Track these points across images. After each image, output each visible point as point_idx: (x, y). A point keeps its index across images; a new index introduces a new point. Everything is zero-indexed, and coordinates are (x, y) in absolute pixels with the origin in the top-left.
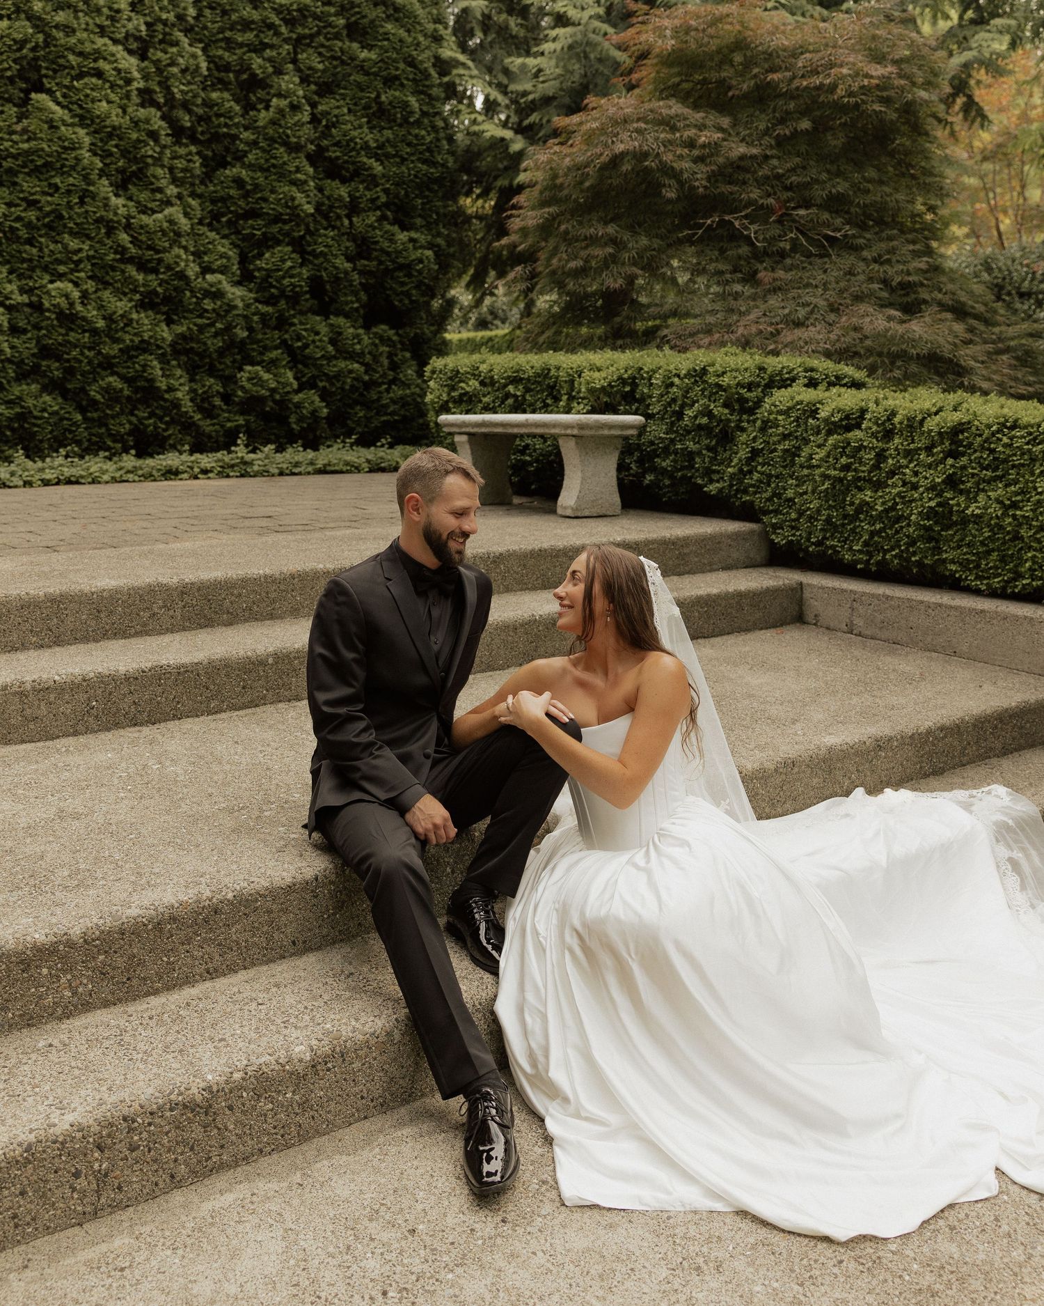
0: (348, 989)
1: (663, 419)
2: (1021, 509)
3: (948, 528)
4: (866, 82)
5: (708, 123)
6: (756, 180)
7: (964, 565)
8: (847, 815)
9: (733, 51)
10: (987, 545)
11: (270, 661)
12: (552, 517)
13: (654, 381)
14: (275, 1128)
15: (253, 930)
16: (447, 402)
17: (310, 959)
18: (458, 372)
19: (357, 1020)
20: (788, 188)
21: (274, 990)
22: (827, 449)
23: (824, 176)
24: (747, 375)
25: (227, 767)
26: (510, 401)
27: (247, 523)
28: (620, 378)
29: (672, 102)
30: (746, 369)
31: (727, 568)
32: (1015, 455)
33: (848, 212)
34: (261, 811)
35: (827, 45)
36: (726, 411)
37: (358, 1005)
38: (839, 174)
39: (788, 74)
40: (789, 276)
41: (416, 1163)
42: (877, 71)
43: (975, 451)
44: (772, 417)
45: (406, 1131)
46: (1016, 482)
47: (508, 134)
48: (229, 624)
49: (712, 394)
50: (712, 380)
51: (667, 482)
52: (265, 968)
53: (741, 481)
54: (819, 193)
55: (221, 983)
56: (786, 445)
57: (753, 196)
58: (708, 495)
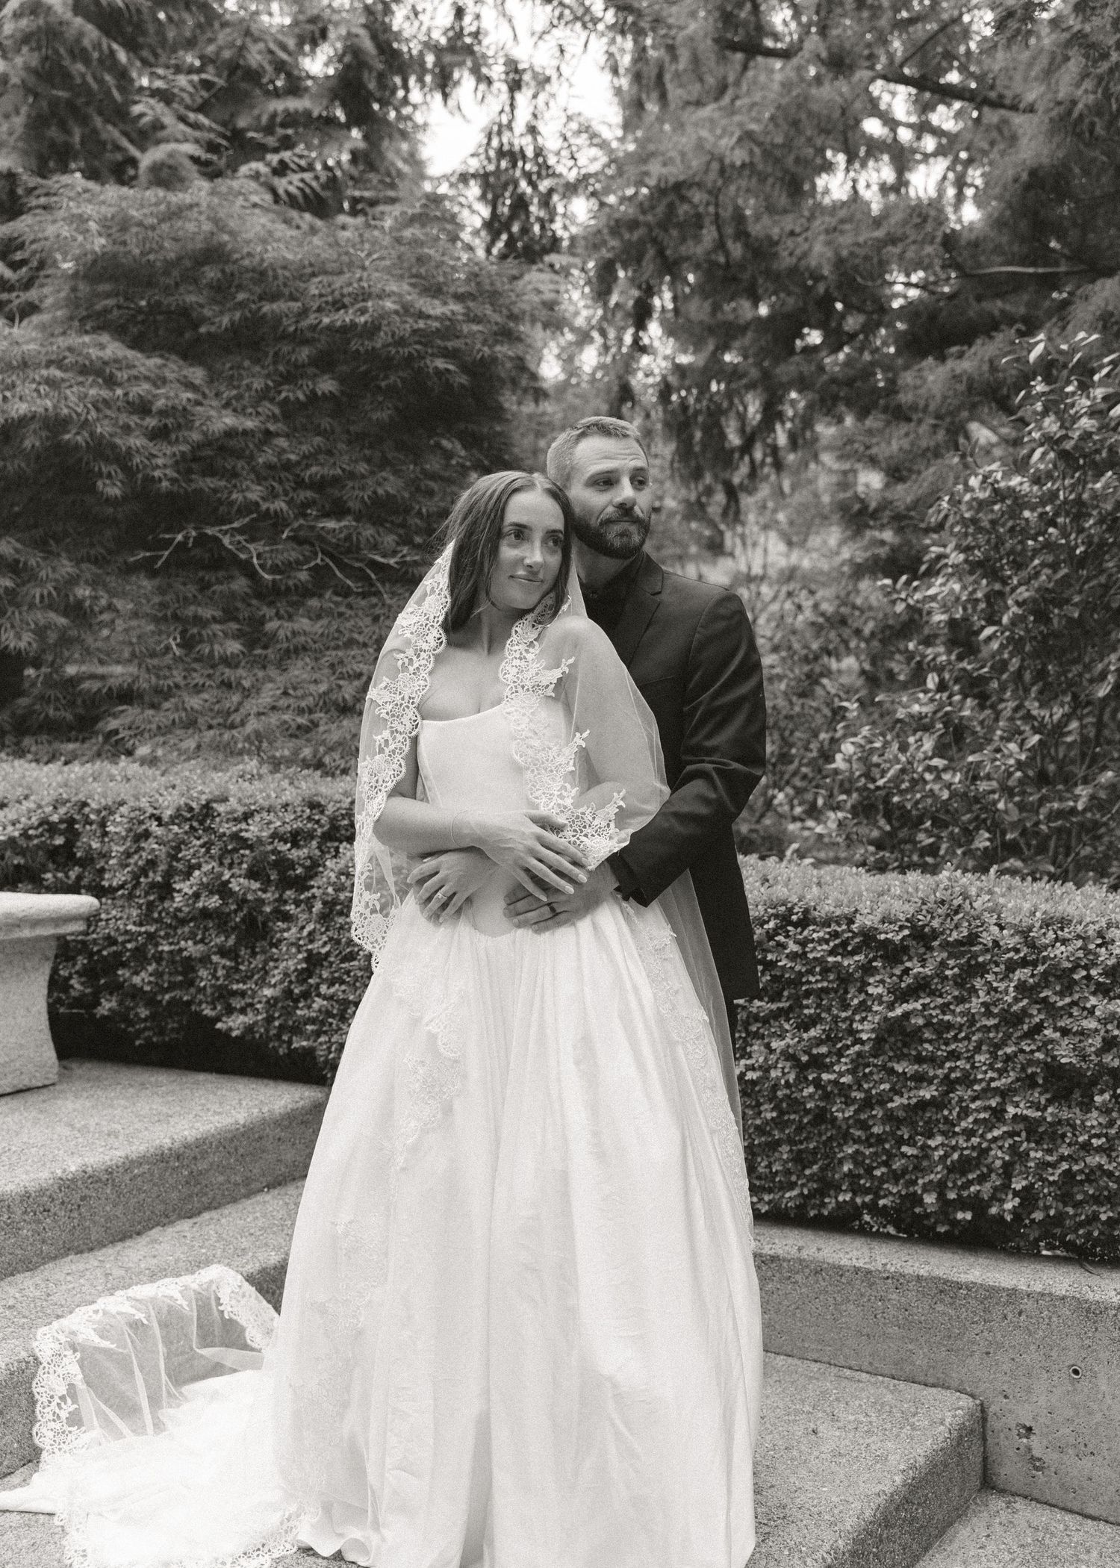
1: (131, 896)
2: (828, 1068)
4: (421, 324)
5: (170, 376)
6: (253, 470)
9: (202, 264)
10: (769, 1134)
13: (111, 828)
20: (300, 484)
23: (362, 468)
24: (289, 817)
28: (44, 822)
29: (105, 338)
30: (286, 806)
31: (277, 1183)
32: (811, 972)
33: (403, 525)
35: (350, 264)
36: (255, 884)
38: (386, 464)
39: (296, 306)
40: (318, 627)
42: (436, 308)
46: (814, 1021)
49: (225, 852)
50: (227, 828)
51: (144, 1012)
53: (288, 1013)
54: (355, 496)
57: (253, 496)
58: (226, 1034)
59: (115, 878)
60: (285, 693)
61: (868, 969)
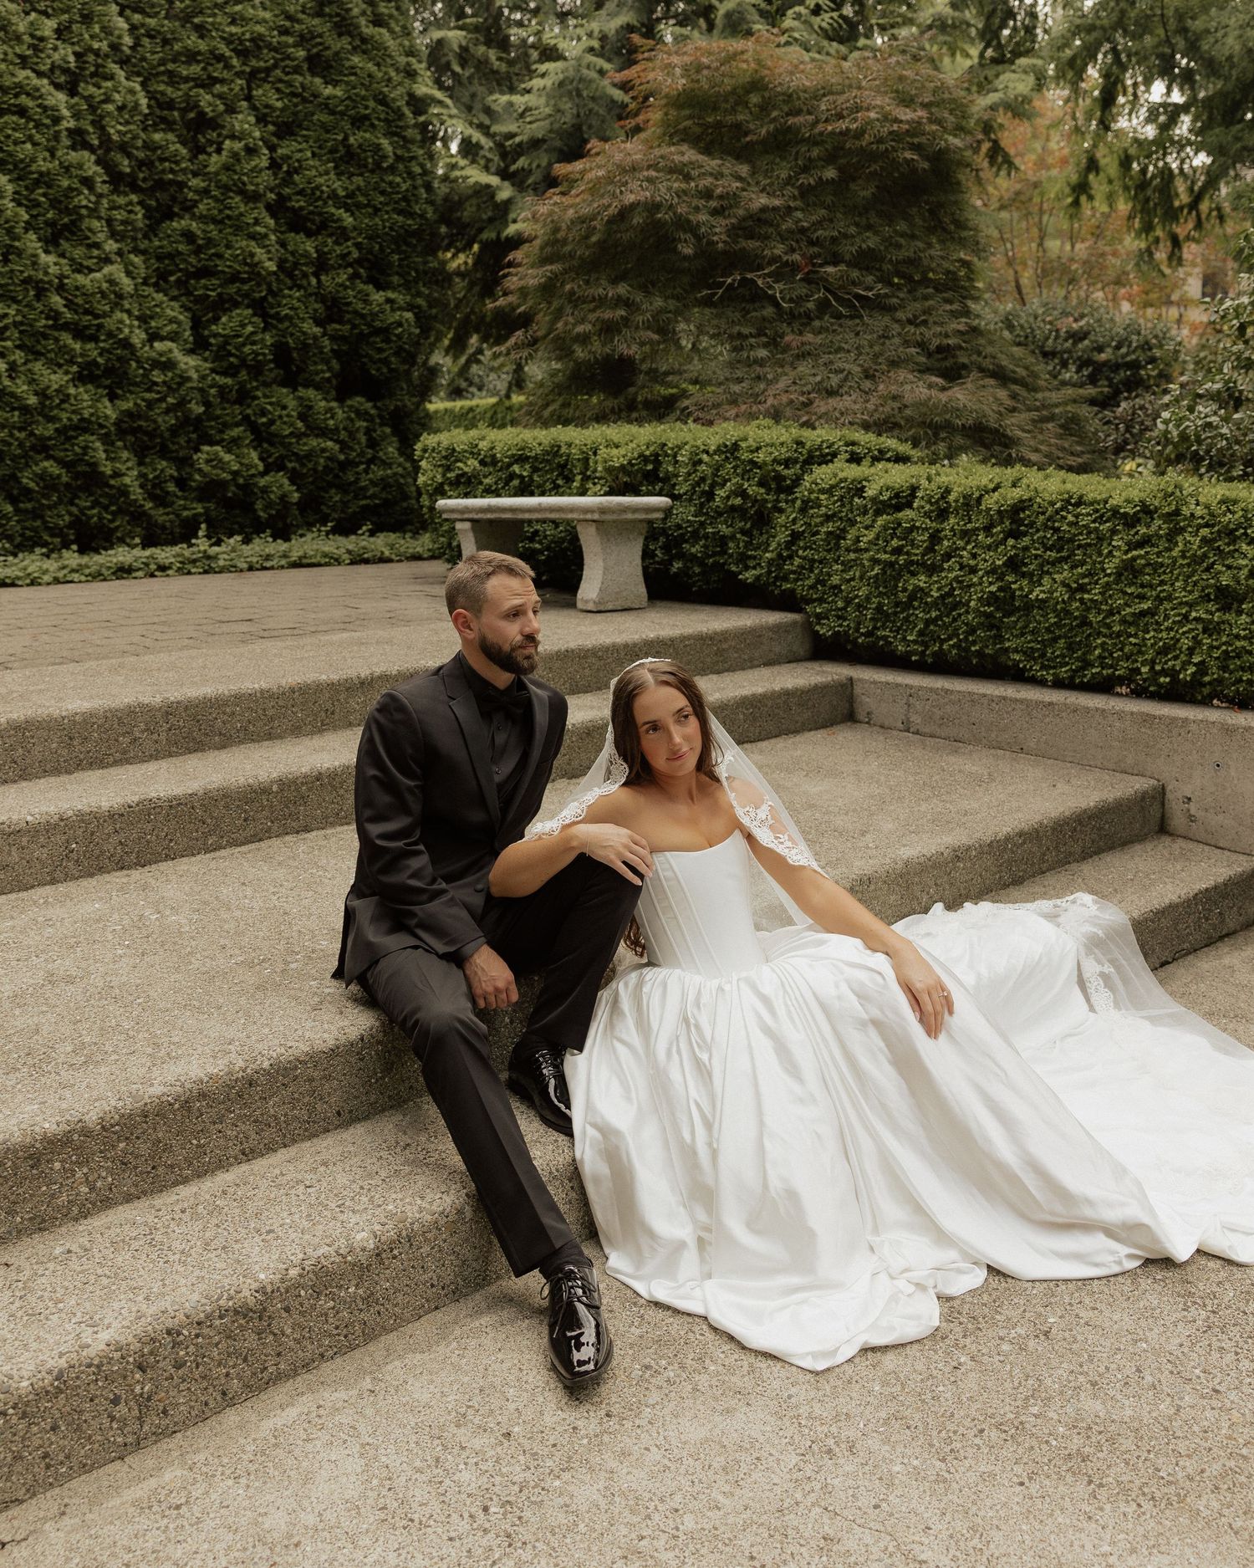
0: (406, 1162)
1: (691, 500)
2: (1089, 592)
3: (1008, 614)
4: (895, 127)
5: (726, 172)
6: (779, 234)
7: (1029, 654)
8: (928, 934)
9: (748, 92)
10: (1052, 632)
11: (275, 788)
12: (572, 612)
13: (679, 458)
14: (337, 1328)
15: (293, 1102)
16: (442, 484)
17: (358, 1131)
18: (454, 450)
19: (422, 1198)
20: (812, 243)
21: (322, 1169)
22: (876, 530)
23: (853, 230)
24: (784, 450)
25: (238, 913)
26: (516, 482)
27: (225, 628)
28: (641, 455)
29: (684, 147)
30: (782, 444)
31: (769, 663)
32: (1081, 534)
33: (880, 270)
34: (286, 963)
35: (850, 86)
36: (762, 491)
37: (421, 1181)
38: (869, 227)
39: (810, 118)
40: (819, 340)
41: (500, 1356)
42: (906, 114)
43: (1038, 531)
44: (813, 496)
45: (485, 1320)
46: (1083, 563)
47: (494, 180)
48: (222, 747)
49: (745, 472)
50: (745, 456)
51: (697, 570)
52: (308, 1144)
53: (780, 567)
54: (848, 249)
55: (260, 1164)
56: (830, 527)
57: (777, 252)
58: (743, 583)
59: (682, 489)
60: (794, 382)
61: (1114, 532)
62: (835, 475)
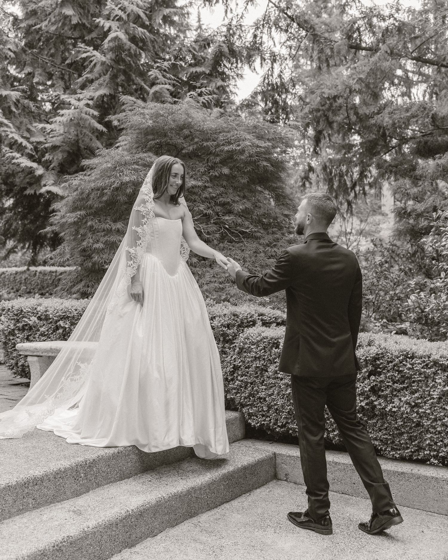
2: (421, 407)
3: (370, 418)
4: (258, 149)
6: (201, 199)
7: (384, 442)
9: (183, 129)
10: (400, 430)
16: (13, 330)
18: (22, 310)
20: (216, 204)
23: (237, 198)
24: (227, 319)
26: (61, 331)
29: (151, 154)
30: (225, 316)
32: (415, 374)
33: (251, 218)
35: (232, 129)
38: (244, 197)
39: (215, 143)
43: (388, 371)
44: (246, 346)
46: (416, 391)
54: (236, 208)
56: (258, 364)
57: (201, 208)
60: (214, 277)
61: (435, 373)
62: (260, 335)
